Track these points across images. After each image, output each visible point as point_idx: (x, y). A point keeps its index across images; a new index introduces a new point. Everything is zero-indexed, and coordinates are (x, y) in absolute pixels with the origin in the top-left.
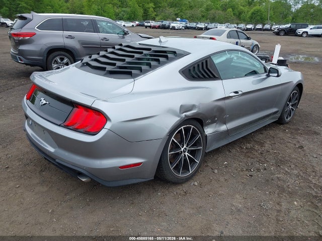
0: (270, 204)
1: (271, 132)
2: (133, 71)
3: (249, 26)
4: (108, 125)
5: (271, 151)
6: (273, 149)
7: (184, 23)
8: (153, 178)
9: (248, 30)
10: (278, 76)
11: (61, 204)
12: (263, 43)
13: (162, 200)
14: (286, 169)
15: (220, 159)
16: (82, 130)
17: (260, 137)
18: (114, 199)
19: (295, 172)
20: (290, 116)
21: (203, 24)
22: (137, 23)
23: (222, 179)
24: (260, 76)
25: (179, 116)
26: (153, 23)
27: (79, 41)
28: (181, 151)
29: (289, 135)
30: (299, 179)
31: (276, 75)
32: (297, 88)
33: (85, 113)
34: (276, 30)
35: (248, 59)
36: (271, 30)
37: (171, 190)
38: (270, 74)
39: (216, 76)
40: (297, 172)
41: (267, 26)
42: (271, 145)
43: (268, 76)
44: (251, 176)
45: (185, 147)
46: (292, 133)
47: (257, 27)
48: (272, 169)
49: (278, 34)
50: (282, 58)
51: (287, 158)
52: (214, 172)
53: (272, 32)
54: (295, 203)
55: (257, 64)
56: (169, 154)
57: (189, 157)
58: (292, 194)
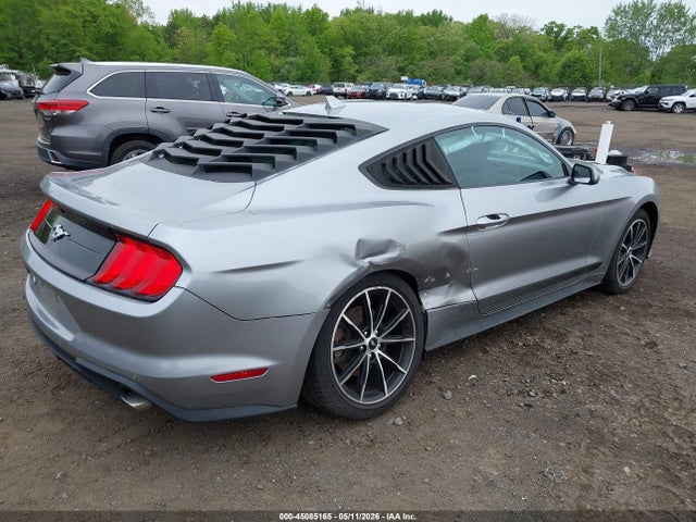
0: (566, 470)
1: (585, 312)
2: (255, 166)
3: (557, 93)
4: (184, 280)
5: (581, 352)
6: (585, 348)
7: (416, 86)
8: (296, 405)
9: (554, 99)
10: (592, 182)
11: (86, 460)
12: (584, 125)
13: (314, 456)
14: (613, 393)
15: (461, 368)
16: (128, 291)
17: (559, 321)
18: (206, 451)
19: (634, 399)
20: (631, 274)
21: (457, 88)
22: (318, 87)
23: (460, 412)
24: (552, 184)
25: (354, 265)
26: (350, 88)
27: (180, 119)
28: (364, 346)
29: (626, 318)
30: (641, 415)
31: (587, 180)
32: (645, 215)
33: (139, 254)
34: (615, 100)
35: (524, 145)
36: (604, 100)
37: (338, 434)
38: (576, 180)
39: (447, 180)
40: (635, 399)
41: (597, 92)
42: (583, 340)
43: (572, 184)
44: (529, 406)
45: (373, 335)
46: (632, 314)
47: (574, 94)
48: (579, 391)
49: (619, 107)
50: (616, 153)
51: (617, 369)
52: (444, 397)
53: (607, 104)
54: (627, 469)
55: (546, 157)
56: (332, 349)
57: (382, 359)
58: (621, 449)
